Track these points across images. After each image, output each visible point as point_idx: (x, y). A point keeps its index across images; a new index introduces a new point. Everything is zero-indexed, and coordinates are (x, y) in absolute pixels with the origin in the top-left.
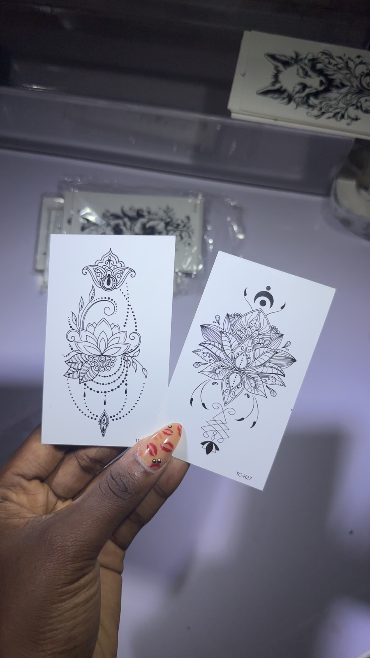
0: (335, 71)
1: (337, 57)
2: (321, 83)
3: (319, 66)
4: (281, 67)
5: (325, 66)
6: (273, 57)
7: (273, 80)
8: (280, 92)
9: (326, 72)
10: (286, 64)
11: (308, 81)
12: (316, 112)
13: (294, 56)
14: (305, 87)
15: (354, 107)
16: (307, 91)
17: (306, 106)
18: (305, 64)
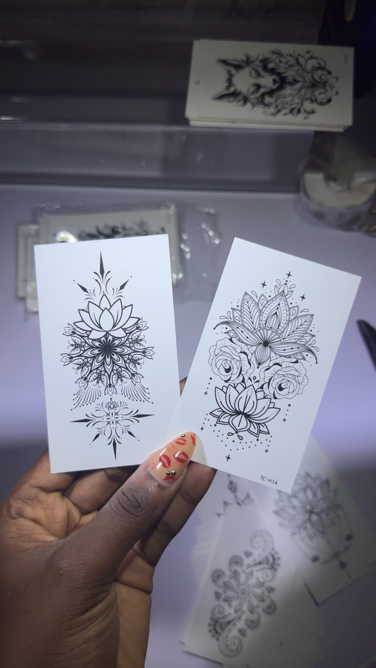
0: (286, 69)
1: (287, 55)
2: (275, 81)
3: (271, 66)
4: (233, 70)
5: (276, 64)
6: (225, 62)
7: (227, 84)
8: (235, 95)
9: (278, 71)
10: (238, 67)
11: (261, 81)
12: (272, 110)
13: (244, 58)
14: (258, 87)
15: (309, 101)
16: (262, 91)
17: (261, 106)
18: (257, 66)
